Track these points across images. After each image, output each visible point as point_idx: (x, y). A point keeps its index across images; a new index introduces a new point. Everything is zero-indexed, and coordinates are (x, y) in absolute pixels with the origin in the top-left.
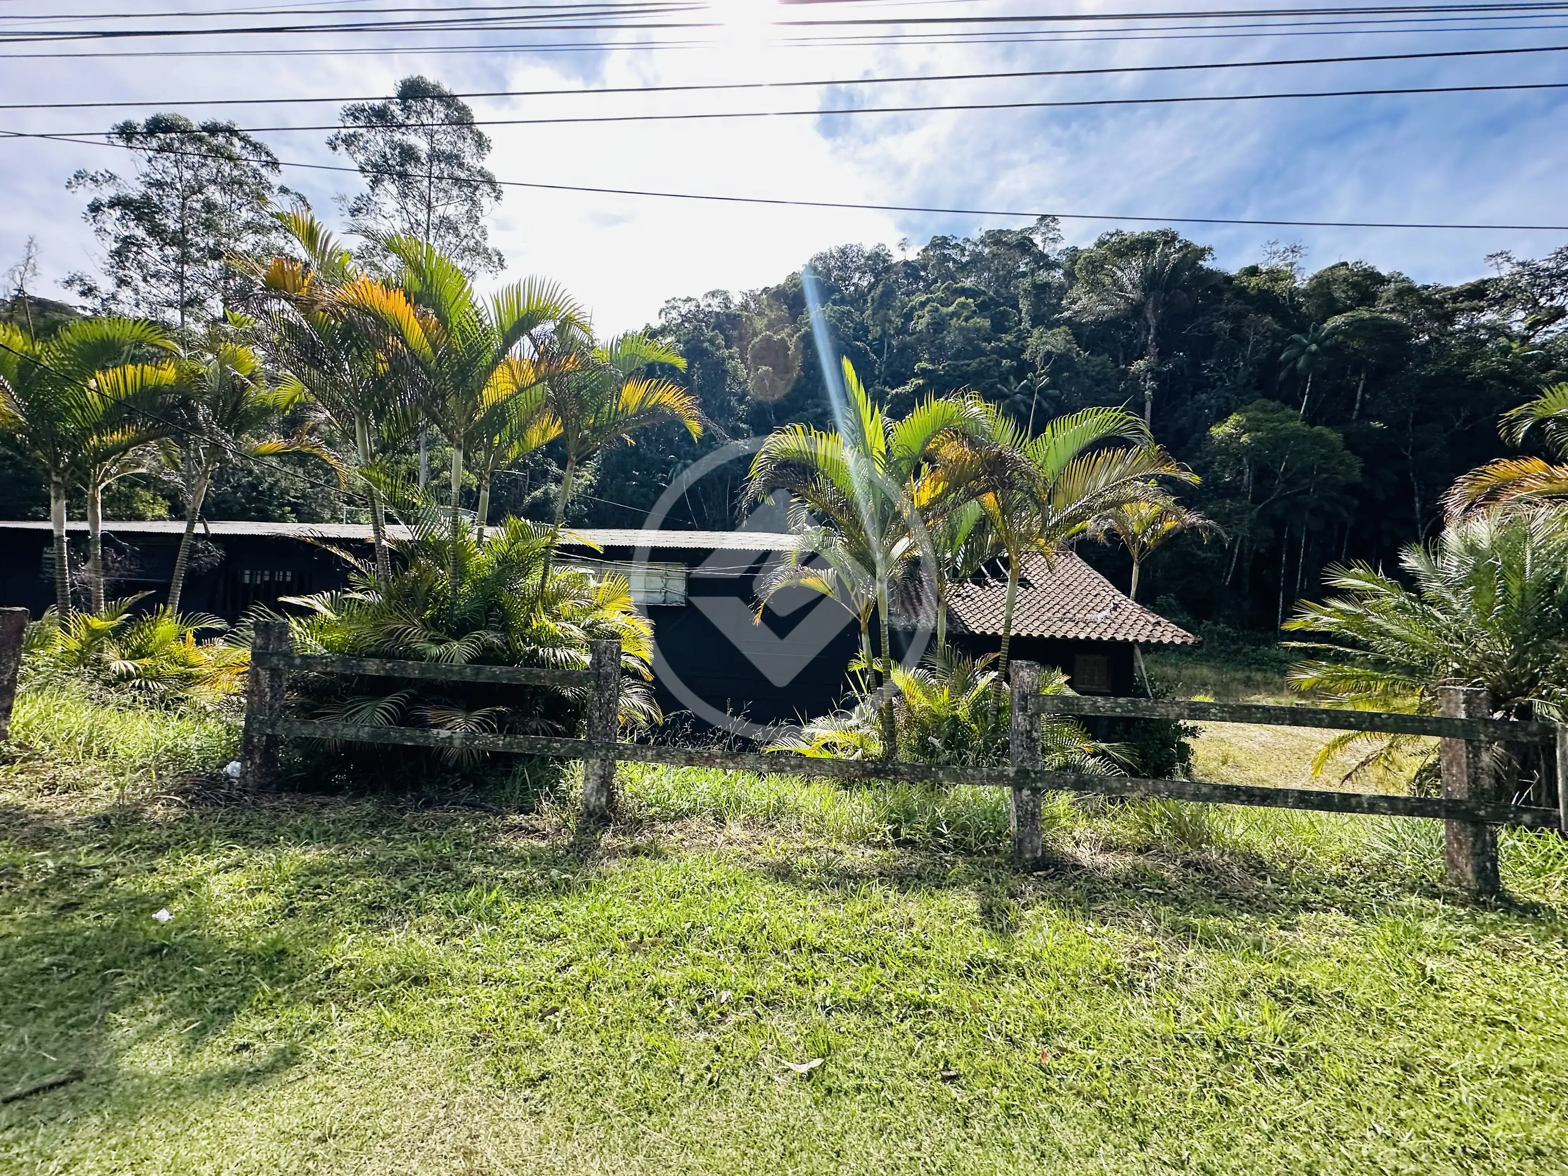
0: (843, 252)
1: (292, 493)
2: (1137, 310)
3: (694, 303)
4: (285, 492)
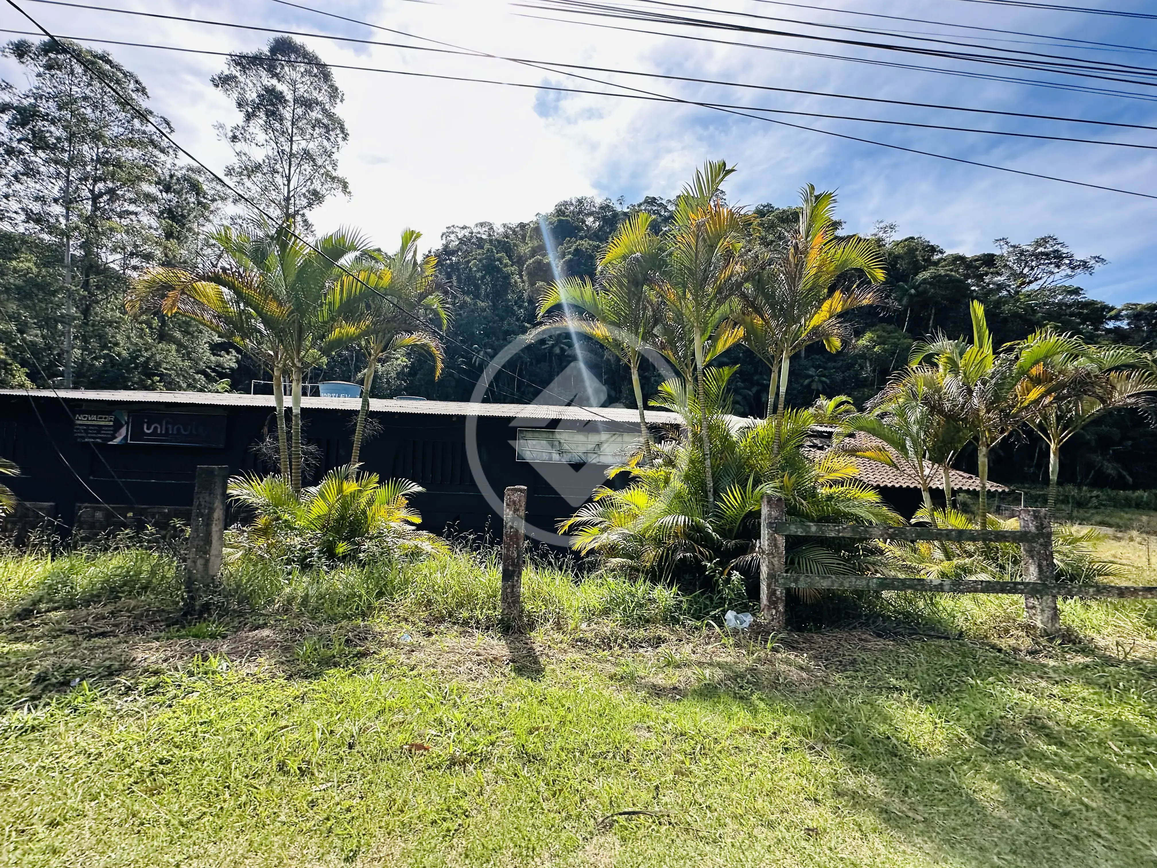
0: (580, 202)
1: (164, 365)
3: (469, 230)
4: (158, 365)
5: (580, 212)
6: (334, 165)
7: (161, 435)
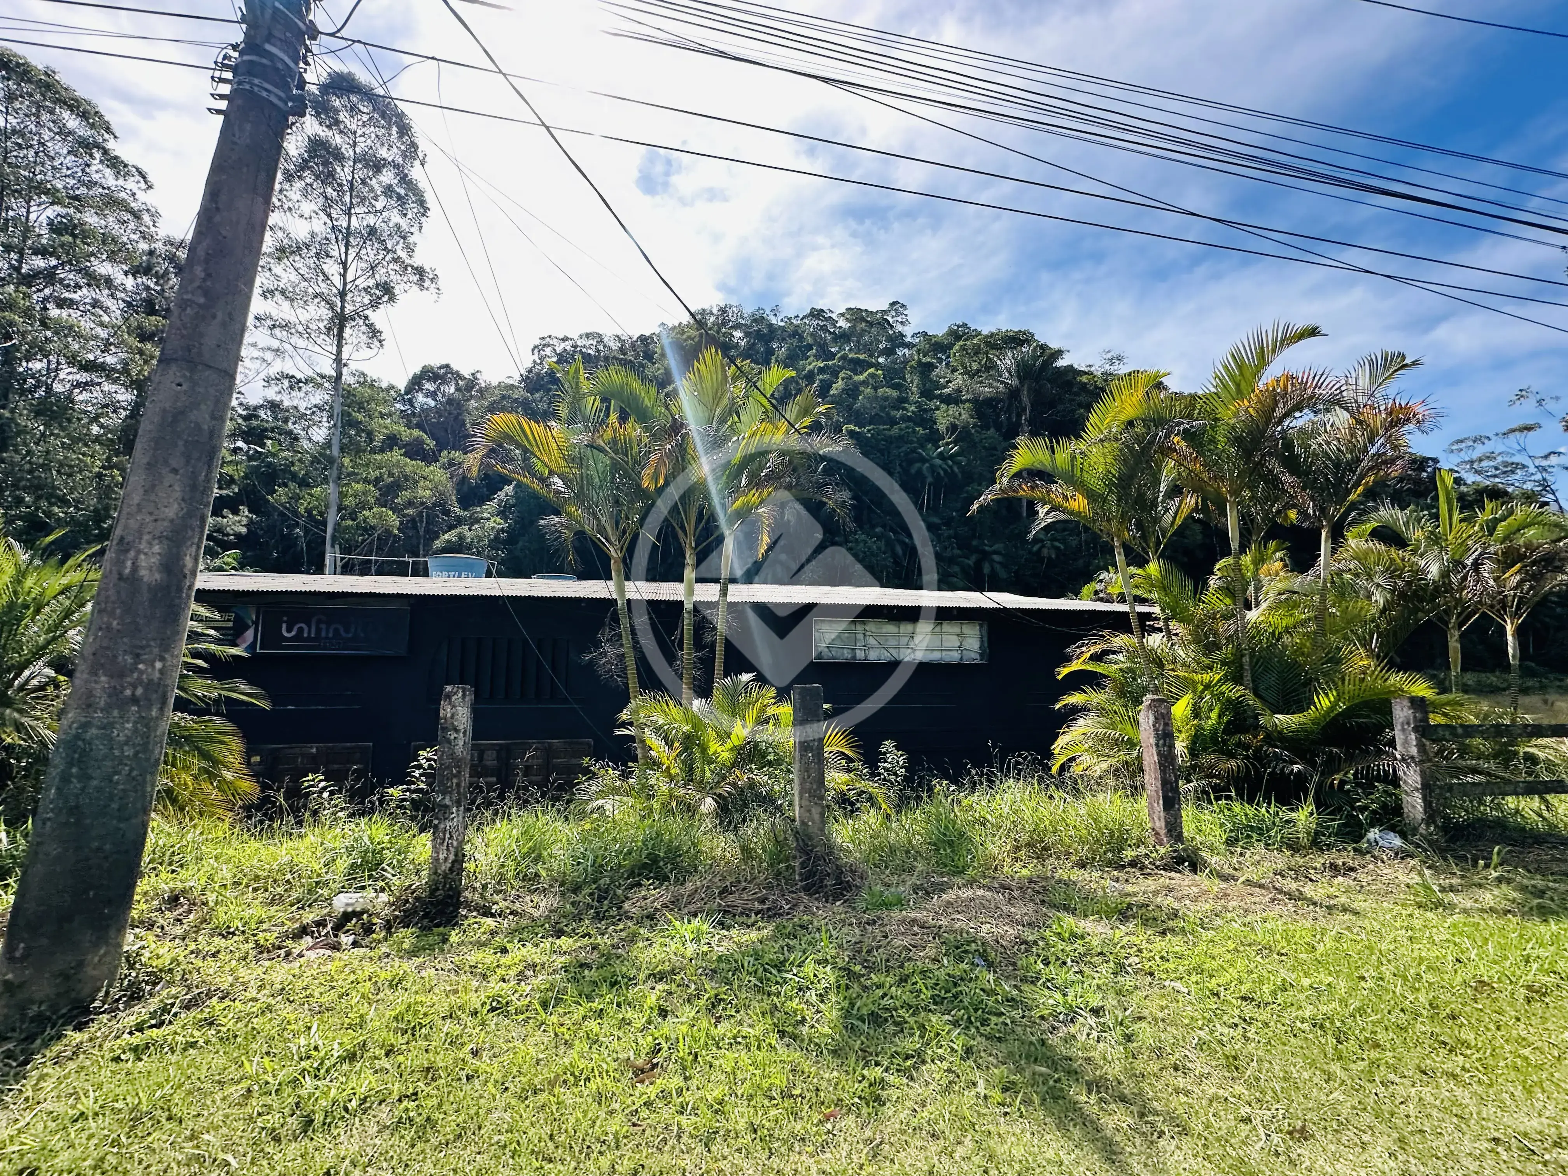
0: (723, 310)
2: (1013, 394)
3: (571, 343)
5: (724, 324)
6: (410, 250)
7: (309, 639)
